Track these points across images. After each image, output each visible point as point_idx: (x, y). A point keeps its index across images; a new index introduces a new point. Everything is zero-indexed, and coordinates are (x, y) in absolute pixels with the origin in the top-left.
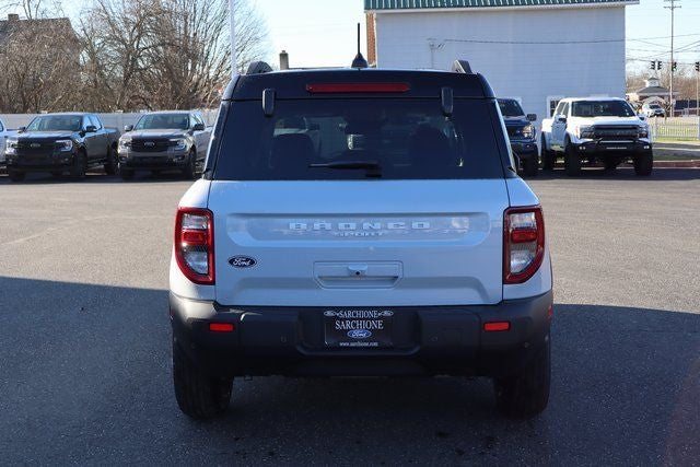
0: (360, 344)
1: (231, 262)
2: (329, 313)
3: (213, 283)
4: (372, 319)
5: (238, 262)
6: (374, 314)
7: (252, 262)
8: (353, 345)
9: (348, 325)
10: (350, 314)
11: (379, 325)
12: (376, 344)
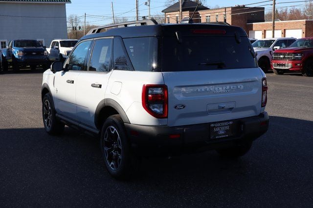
0: (222, 136)
1: (176, 107)
2: (212, 125)
3: (167, 117)
4: (226, 126)
5: (178, 107)
6: (226, 124)
7: (184, 107)
8: (220, 137)
9: (218, 129)
10: (219, 125)
11: (228, 128)
12: (227, 136)
